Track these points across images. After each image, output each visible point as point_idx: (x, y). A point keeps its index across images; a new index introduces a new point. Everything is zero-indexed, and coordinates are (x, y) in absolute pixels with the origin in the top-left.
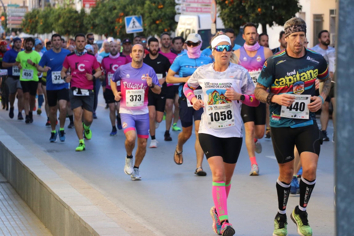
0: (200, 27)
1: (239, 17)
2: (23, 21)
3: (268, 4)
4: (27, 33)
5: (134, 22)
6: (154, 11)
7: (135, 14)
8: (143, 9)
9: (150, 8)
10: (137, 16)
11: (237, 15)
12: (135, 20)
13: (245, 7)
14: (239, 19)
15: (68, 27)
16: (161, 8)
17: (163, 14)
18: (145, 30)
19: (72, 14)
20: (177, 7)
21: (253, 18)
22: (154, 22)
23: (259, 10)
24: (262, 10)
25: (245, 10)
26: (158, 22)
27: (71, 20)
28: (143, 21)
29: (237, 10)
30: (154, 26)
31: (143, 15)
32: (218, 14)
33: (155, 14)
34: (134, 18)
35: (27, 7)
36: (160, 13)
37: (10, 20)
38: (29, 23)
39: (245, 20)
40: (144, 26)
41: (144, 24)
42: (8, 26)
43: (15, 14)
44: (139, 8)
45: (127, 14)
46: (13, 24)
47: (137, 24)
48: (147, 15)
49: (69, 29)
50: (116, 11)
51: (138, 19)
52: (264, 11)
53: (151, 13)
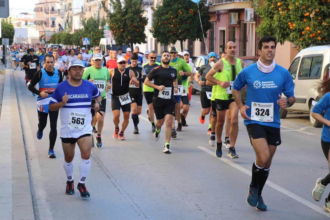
0: (107, 43)
1: (121, 40)
2: (51, 38)
3: (133, 35)
4: (52, 43)
5: (86, 40)
6: (95, 36)
7: (87, 37)
8: (90, 35)
9: (93, 34)
10: (87, 38)
11: (120, 39)
12: (87, 40)
13: (123, 36)
14: (121, 41)
15: (66, 41)
16: (98, 35)
17: (98, 37)
18: (91, 44)
19: (68, 36)
20: (104, 34)
21: (127, 41)
22: (95, 40)
23: (129, 37)
24: (130, 38)
25: (123, 37)
26: (96, 41)
27: (68, 38)
28: (90, 40)
29: (121, 37)
30: (94, 42)
31: (90, 37)
32: (113, 39)
33: (95, 37)
34: (86, 39)
35: (55, 32)
36: (97, 37)
37: (47, 38)
38: (53, 39)
39: (124, 41)
40: (90, 42)
41: (90, 41)
42: (46, 40)
43: (49, 35)
44: (88, 35)
45: (84, 37)
46: (48, 39)
47: (88, 41)
48: (91, 37)
49: (67, 42)
50: (80, 36)
51: (88, 39)
52: (131, 38)
53: (93, 37)
